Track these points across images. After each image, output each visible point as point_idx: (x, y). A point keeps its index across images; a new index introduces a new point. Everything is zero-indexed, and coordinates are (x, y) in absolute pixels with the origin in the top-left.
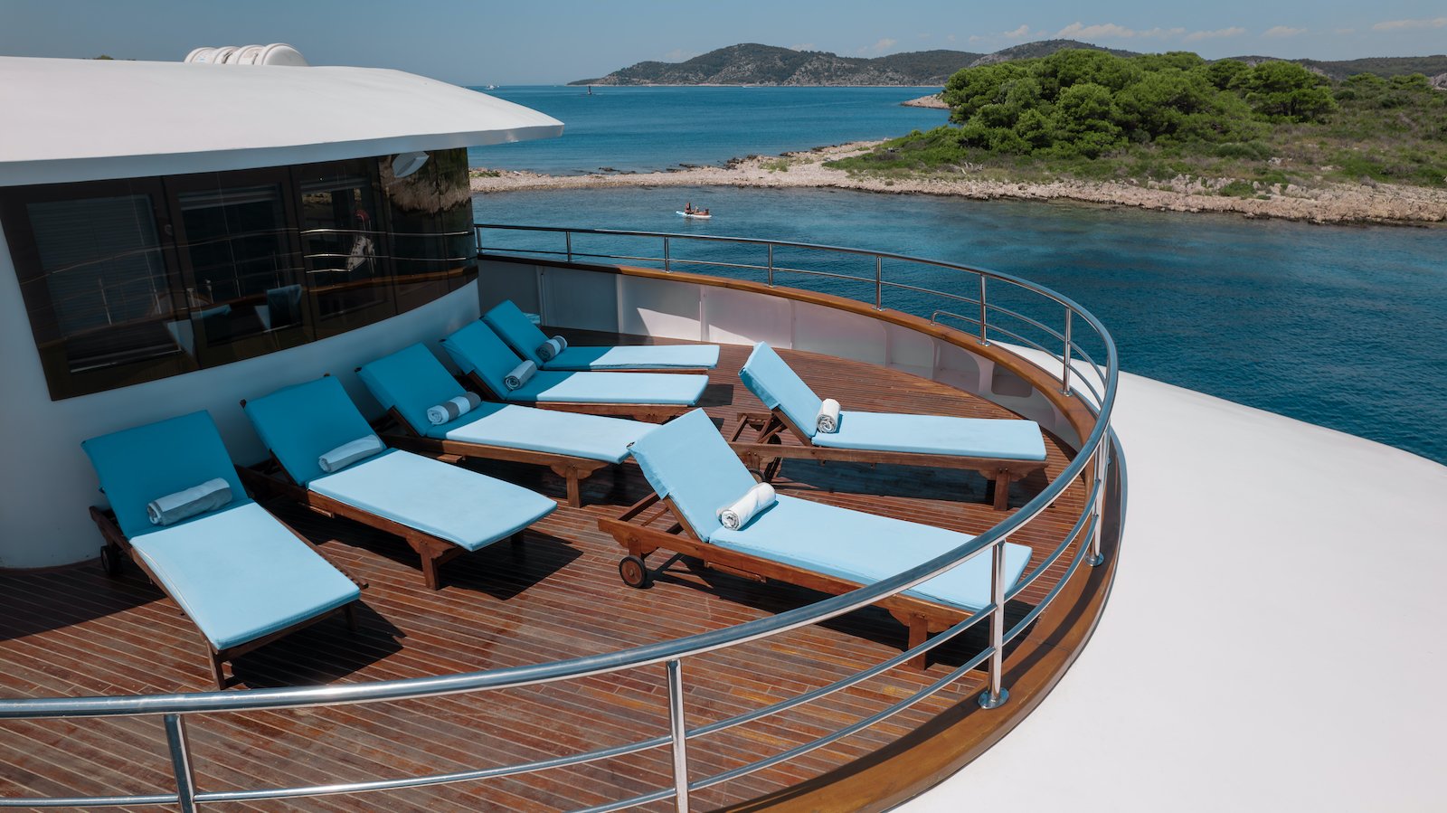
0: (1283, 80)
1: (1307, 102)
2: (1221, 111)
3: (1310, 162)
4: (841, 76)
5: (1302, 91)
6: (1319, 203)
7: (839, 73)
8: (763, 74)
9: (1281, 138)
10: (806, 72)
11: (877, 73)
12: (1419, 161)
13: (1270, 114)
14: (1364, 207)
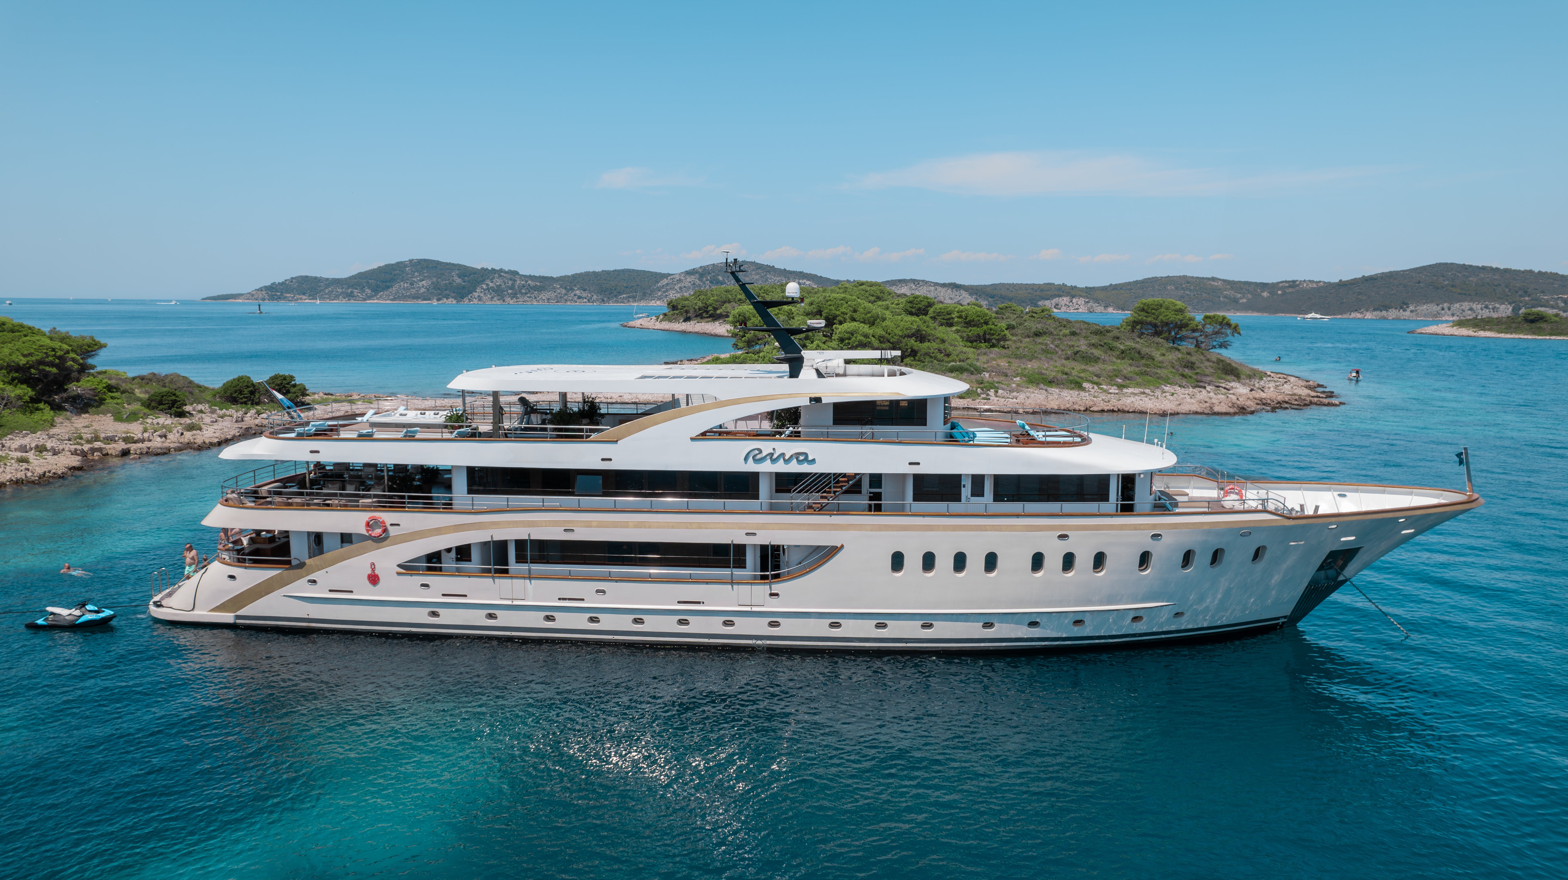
0: (976, 319)
1: (993, 334)
2: (943, 341)
3: (1007, 376)
4: (526, 293)
5: (989, 326)
6: (1018, 401)
7: (523, 291)
8: (440, 291)
9: (983, 358)
10: (488, 289)
11: (564, 291)
12: (1066, 374)
13: (971, 342)
14: (1045, 403)
